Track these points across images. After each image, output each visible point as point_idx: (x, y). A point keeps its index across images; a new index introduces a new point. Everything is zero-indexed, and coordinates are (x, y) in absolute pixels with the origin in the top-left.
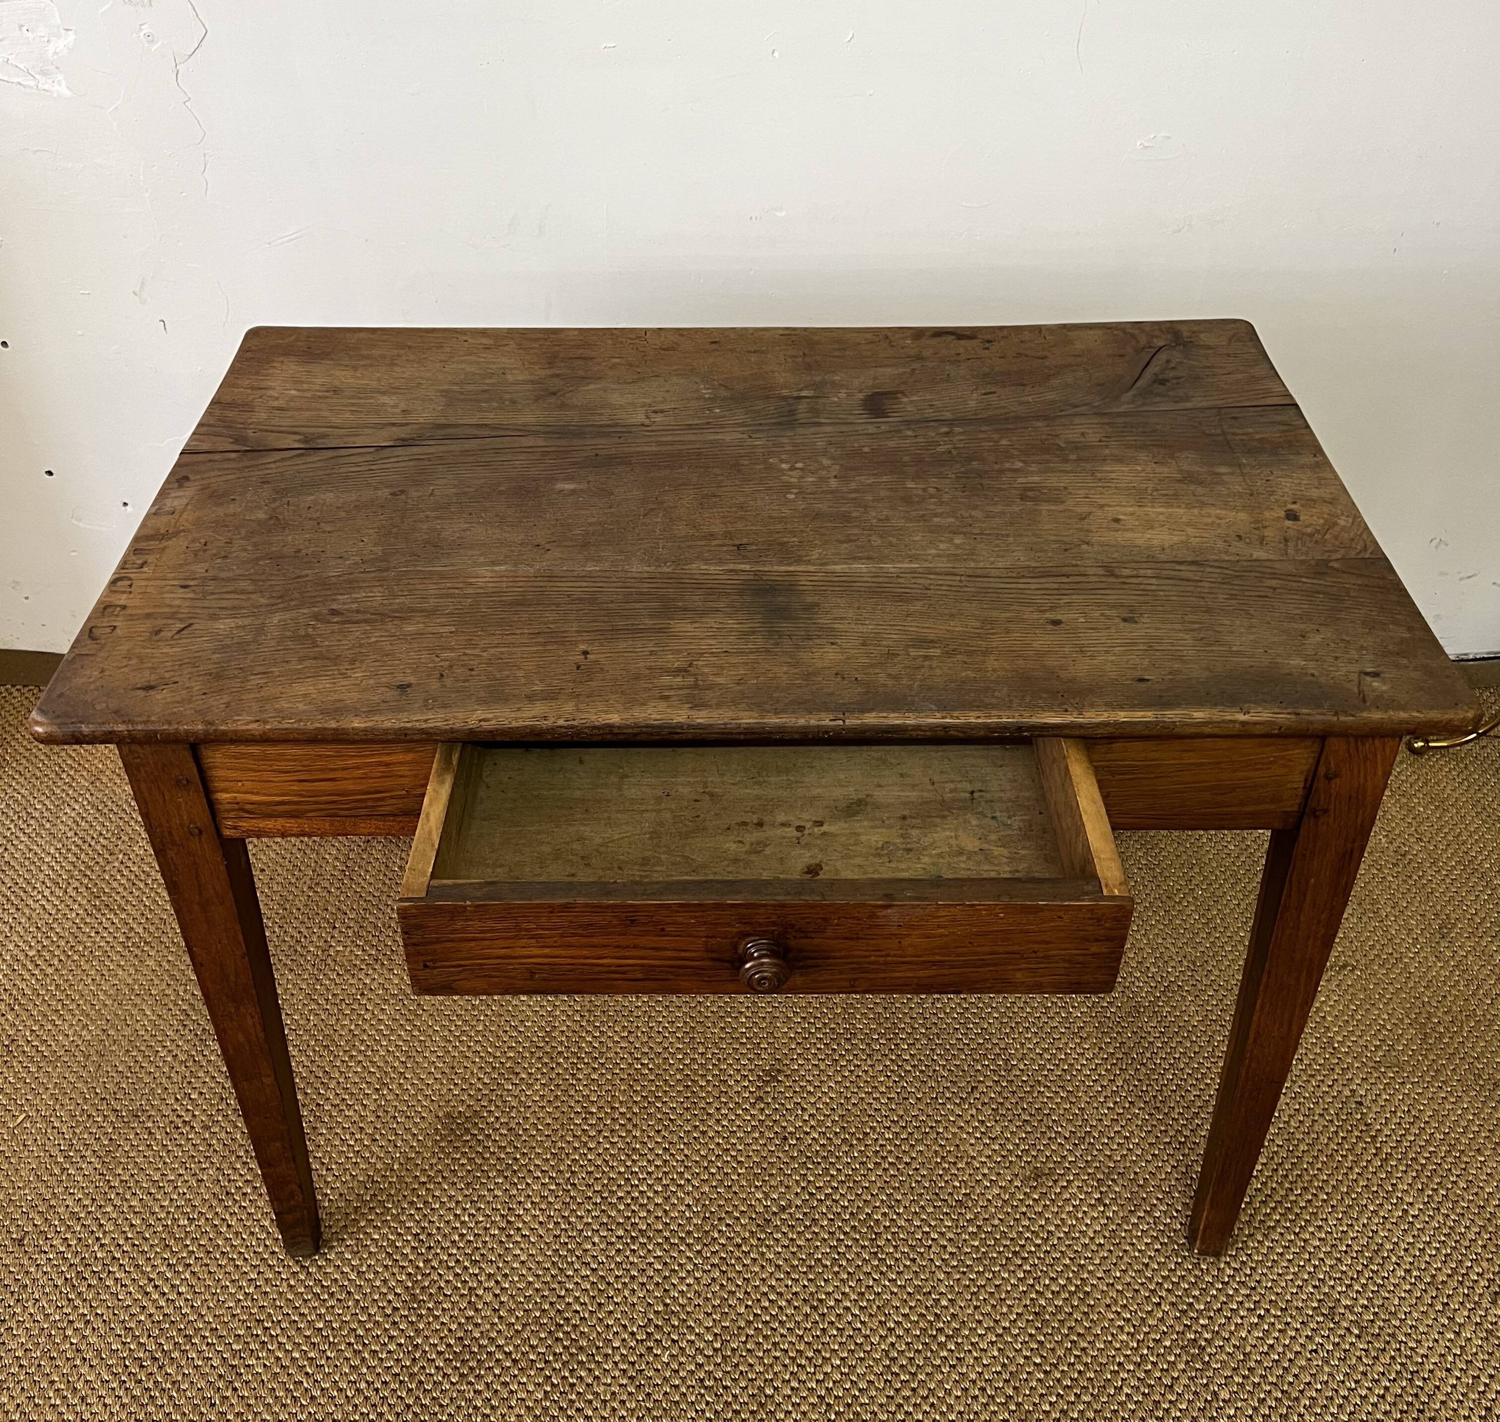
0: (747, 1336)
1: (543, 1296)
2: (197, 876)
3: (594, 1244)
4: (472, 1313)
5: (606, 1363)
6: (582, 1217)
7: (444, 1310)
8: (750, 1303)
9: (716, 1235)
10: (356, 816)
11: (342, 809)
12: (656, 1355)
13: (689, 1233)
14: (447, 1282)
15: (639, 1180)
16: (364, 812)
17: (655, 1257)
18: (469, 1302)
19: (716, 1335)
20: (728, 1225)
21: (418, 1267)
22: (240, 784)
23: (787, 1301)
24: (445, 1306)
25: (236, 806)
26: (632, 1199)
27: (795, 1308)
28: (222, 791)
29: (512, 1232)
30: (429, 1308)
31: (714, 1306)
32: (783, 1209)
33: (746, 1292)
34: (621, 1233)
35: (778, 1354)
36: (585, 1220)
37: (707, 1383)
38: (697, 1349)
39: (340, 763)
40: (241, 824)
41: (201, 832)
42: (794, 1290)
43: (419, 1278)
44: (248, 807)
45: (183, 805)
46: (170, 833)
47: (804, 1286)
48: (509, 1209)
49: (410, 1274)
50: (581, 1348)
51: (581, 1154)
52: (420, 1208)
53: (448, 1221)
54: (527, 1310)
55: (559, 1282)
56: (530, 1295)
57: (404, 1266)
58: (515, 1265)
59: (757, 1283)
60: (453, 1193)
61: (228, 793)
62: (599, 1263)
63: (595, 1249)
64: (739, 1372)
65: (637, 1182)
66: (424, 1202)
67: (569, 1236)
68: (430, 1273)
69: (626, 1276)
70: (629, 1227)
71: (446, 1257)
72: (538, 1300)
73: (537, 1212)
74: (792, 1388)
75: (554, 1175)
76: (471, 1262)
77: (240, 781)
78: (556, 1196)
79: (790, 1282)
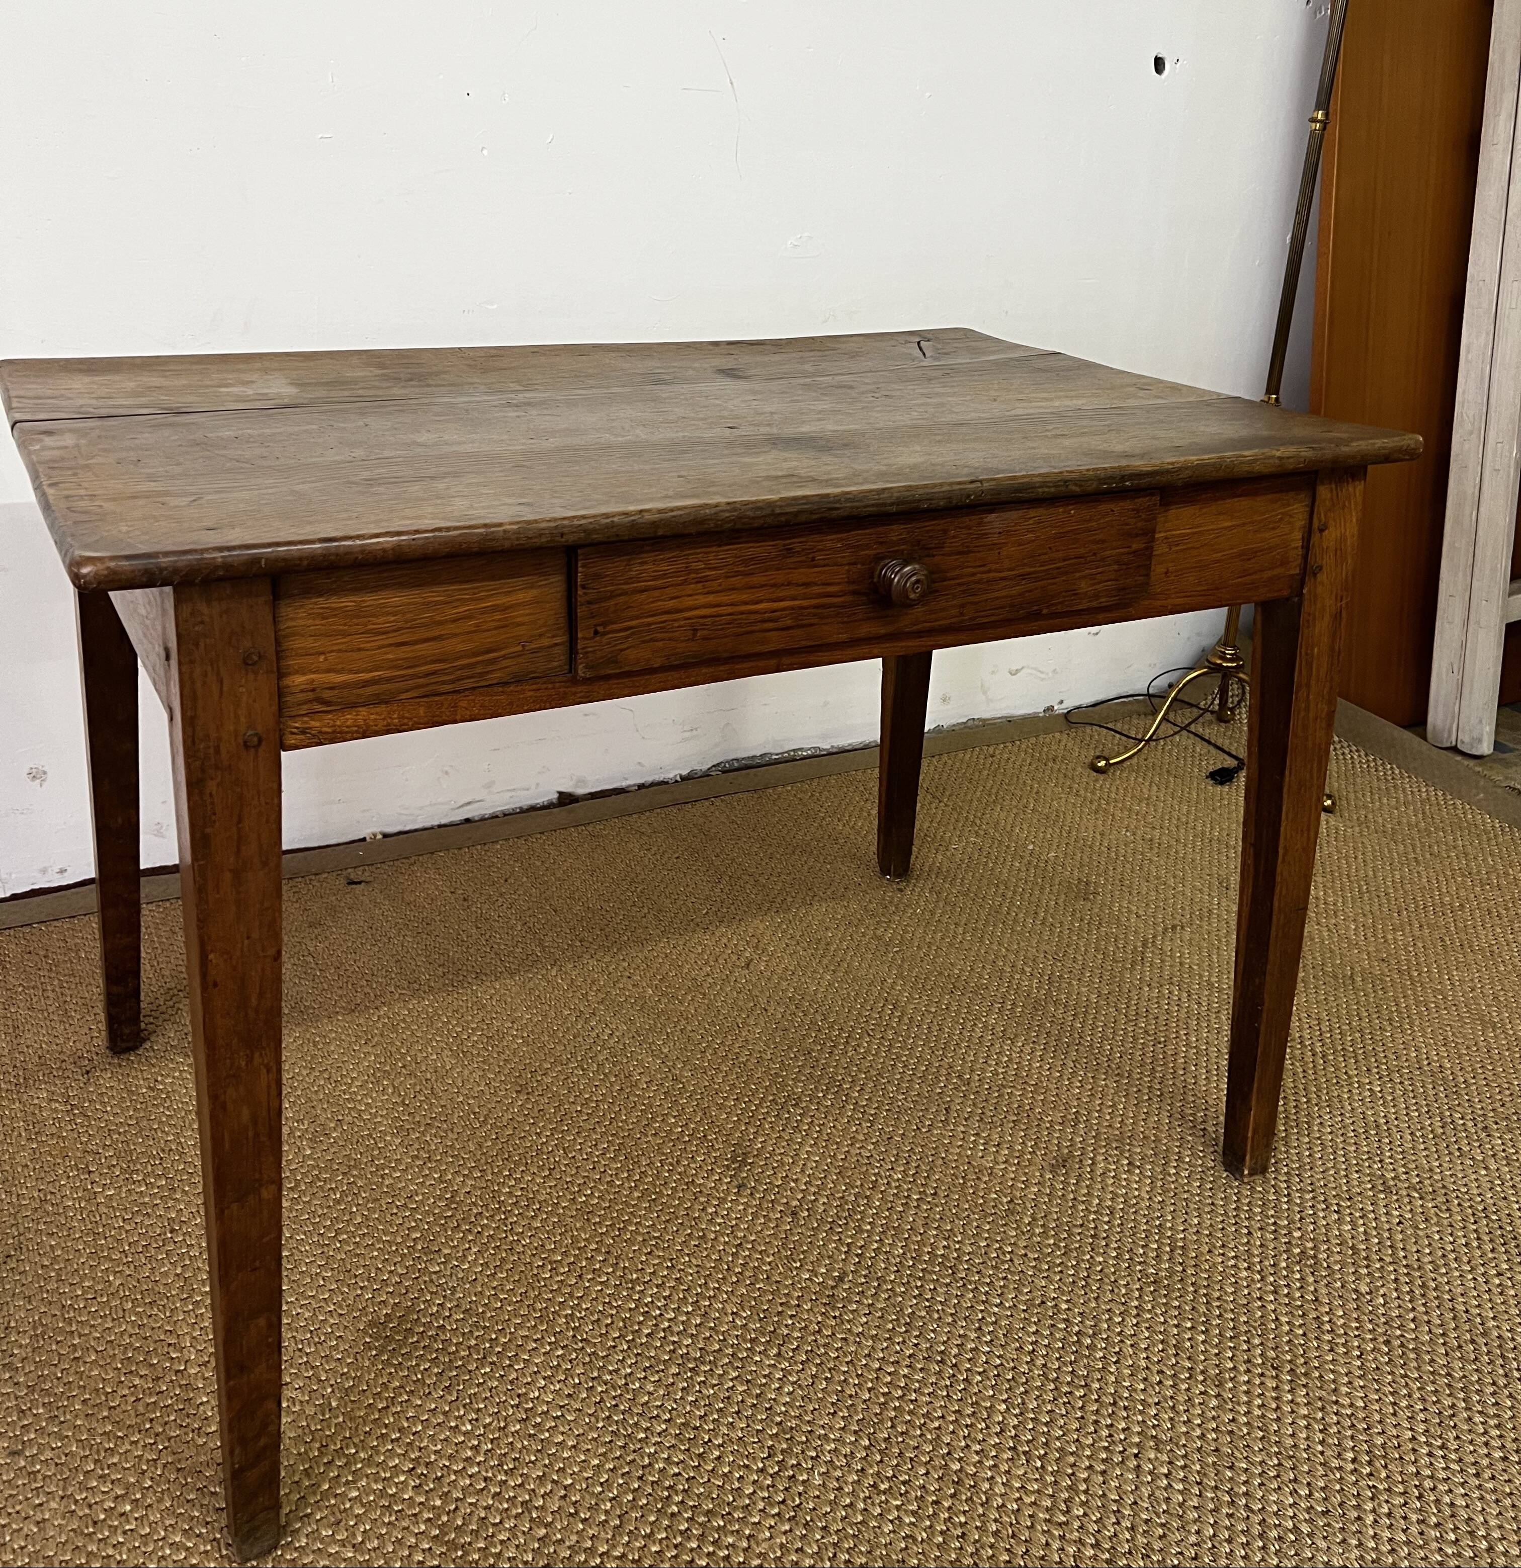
0: (891, 1419)
1: (623, 1475)
2: (240, 821)
3: (650, 1393)
4: (542, 1532)
5: (751, 1515)
6: (617, 1371)
7: (502, 1542)
8: (870, 1385)
9: (786, 1332)
10: (458, 692)
11: (443, 683)
12: (804, 1482)
13: (752, 1341)
14: (487, 1508)
15: (659, 1308)
16: (469, 683)
17: (732, 1380)
18: (532, 1520)
19: (855, 1432)
20: (792, 1317)
21: (434, 1507)
22: (322, 658)
23: (907, 1366)
24: (502, 1537)
25: (311, 695)
26: (664, 1330)
27: (921, 1369)
28: (297, 672)
29: (539, 1420)
30: (479, 1549)
31: (833, 1404)
32: (841, 1279)
33: (858, 1376)
34: (674, 1370)
35: (936, 1424)
36: (623, 1372)
37: (883, 1487)
38: (845, 1456)
39: (452, 612)
40: (314, 723)
41: (260, 741)
42: (908, 1353)
43: (445, 1519)
44: (327, 695)
45: (244, 699)
46: (217, 751)
47: (916, 1345)
48: (519, 1396)
49: (429, 1520)
50: (709, 1512)
51: (572, 1307)
52: (397, 1440)
53: (446, 1440)
54: (614, 1498)
55: (634, 1451)
56: (607, 1481)
57: (415, 1515)
58: (565, 1455)
59: (864, 1362)
60: (433, 1406)
61: (304, 674)
62: (670, 1412)
63: (655, 1400)
64: (908, 1461)
65: (658, 1312)
66: (400, 1431)
67: (614, 1397)
68: (457, 1508)
69: (712, 1413)
70: (680, 1362)
71: (468, 1482)
72: (621, 1481)
73: (558, 1387)
74: (977, 1453)
75: (553, 1339)
76: (506, 1472)
77: (323, 653)
78: (570, 1361)
79: (898, 1348)
